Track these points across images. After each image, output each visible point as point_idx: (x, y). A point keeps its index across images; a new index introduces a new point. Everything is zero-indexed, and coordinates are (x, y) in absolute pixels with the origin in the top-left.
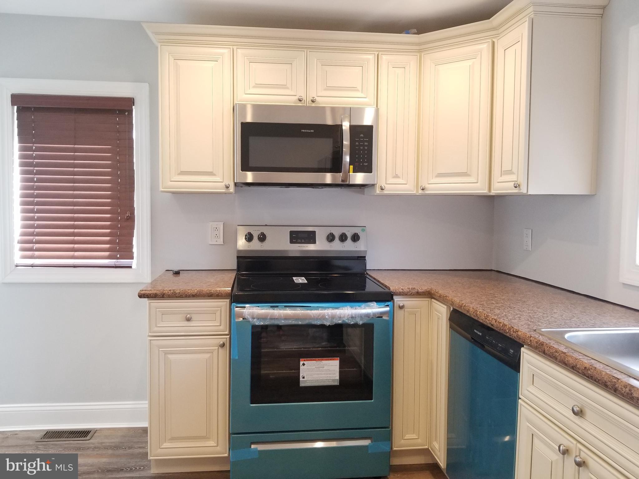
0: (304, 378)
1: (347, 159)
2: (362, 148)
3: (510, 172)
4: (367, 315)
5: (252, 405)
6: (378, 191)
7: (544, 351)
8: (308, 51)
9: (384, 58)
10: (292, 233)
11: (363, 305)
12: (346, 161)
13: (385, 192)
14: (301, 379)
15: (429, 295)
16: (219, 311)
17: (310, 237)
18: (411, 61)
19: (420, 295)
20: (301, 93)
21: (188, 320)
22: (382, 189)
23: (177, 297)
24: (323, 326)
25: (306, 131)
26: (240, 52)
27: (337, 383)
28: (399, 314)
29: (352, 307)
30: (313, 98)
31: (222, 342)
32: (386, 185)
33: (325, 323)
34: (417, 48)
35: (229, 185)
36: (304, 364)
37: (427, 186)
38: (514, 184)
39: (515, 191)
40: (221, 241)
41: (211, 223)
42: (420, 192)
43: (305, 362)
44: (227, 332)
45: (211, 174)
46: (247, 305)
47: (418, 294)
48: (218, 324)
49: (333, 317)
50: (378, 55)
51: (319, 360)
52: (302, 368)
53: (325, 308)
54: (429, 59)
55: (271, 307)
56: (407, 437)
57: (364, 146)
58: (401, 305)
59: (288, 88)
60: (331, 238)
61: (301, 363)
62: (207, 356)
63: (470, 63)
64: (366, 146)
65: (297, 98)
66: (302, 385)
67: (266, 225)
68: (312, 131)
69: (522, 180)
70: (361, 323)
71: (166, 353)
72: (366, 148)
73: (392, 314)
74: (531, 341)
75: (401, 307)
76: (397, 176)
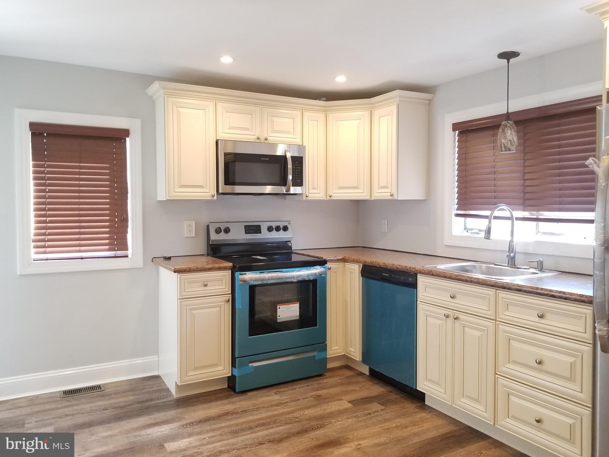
0: (279, 316)
1: (290, 177)
2: (297, 170)
3: (386, 187)
4: (315, 274)
5: (250, 337)
6: (304, 198)
7: (433, 274)
8: (262, 106)
9: (306, 114)
10: (246, 226)
11: (312, 268)
12: (290, 179)
13: (309, 198)
14: (278, 317)
15: (344, 260)
16: (225, 278)
17: (257, 229)
18: (321, 116)
19: (339, 261)
20: (258, 134)
21: (206, 285)
22: (307, 197)
23: (198, 271)
24: (292, 283)
25: (264, 159)
26: (219, 105)
27: (298, 318)
28: (328, 272)
29: (307, 269)
30: (266, 137)
31: (227, 299)
32: (309, 194)
33: (293, 281)
34: (324, 109)
35: (215, 195)
36: (279, 308)
37: (333, 195)
38: (391, 194)
39: (391, 198)
40: (193, 234)
41: (186, 222)
42: (328, 198)
43: (280, 306)
44: (230, 292)
45: (201, 187)
46: (247, 273)
47: (338, 261)
48: (224, 287)
49: (298, 276)
50: (302, 111)
51: (288, 304)
52: (278, 310)
53: (292, 271)
54: (331, 116)
55: (260, 273)
56: (334, 348)
57: (298, 169)
58: (329, 267)
59: (250, 130)
60: (270, 229)
61: (278, 307)
62: (217, 309)
63: (357, 122)
64: (299, 169)
65: (255, 137)
66: (278, 321)
67: (227, 222)
68: (267, 159)
69: (394, 192)
70: (312, 279)
71: (191, 309)
72: (299, 170)
73: (325, 273)
74: (424, 270)
75: (329, 269)
76: (314, 188)
